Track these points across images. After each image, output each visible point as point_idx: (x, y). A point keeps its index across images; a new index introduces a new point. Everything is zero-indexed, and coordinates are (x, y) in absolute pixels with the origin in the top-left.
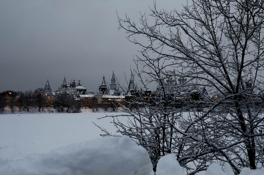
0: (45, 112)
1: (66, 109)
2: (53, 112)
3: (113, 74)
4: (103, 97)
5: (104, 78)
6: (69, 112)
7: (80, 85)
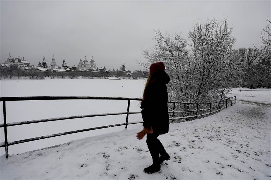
0: (22, 79)
1: (35, 77)
2: (27, 79)
3: (53, 56)
4: (53, 70)
5: (44, 57)
6: (38, 79)
7: (25, 60)
